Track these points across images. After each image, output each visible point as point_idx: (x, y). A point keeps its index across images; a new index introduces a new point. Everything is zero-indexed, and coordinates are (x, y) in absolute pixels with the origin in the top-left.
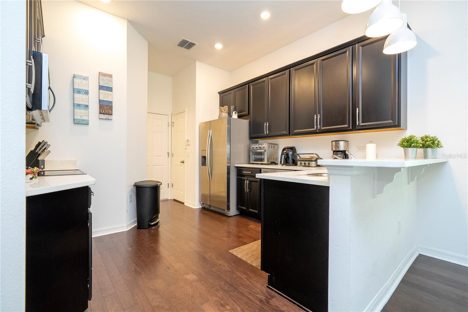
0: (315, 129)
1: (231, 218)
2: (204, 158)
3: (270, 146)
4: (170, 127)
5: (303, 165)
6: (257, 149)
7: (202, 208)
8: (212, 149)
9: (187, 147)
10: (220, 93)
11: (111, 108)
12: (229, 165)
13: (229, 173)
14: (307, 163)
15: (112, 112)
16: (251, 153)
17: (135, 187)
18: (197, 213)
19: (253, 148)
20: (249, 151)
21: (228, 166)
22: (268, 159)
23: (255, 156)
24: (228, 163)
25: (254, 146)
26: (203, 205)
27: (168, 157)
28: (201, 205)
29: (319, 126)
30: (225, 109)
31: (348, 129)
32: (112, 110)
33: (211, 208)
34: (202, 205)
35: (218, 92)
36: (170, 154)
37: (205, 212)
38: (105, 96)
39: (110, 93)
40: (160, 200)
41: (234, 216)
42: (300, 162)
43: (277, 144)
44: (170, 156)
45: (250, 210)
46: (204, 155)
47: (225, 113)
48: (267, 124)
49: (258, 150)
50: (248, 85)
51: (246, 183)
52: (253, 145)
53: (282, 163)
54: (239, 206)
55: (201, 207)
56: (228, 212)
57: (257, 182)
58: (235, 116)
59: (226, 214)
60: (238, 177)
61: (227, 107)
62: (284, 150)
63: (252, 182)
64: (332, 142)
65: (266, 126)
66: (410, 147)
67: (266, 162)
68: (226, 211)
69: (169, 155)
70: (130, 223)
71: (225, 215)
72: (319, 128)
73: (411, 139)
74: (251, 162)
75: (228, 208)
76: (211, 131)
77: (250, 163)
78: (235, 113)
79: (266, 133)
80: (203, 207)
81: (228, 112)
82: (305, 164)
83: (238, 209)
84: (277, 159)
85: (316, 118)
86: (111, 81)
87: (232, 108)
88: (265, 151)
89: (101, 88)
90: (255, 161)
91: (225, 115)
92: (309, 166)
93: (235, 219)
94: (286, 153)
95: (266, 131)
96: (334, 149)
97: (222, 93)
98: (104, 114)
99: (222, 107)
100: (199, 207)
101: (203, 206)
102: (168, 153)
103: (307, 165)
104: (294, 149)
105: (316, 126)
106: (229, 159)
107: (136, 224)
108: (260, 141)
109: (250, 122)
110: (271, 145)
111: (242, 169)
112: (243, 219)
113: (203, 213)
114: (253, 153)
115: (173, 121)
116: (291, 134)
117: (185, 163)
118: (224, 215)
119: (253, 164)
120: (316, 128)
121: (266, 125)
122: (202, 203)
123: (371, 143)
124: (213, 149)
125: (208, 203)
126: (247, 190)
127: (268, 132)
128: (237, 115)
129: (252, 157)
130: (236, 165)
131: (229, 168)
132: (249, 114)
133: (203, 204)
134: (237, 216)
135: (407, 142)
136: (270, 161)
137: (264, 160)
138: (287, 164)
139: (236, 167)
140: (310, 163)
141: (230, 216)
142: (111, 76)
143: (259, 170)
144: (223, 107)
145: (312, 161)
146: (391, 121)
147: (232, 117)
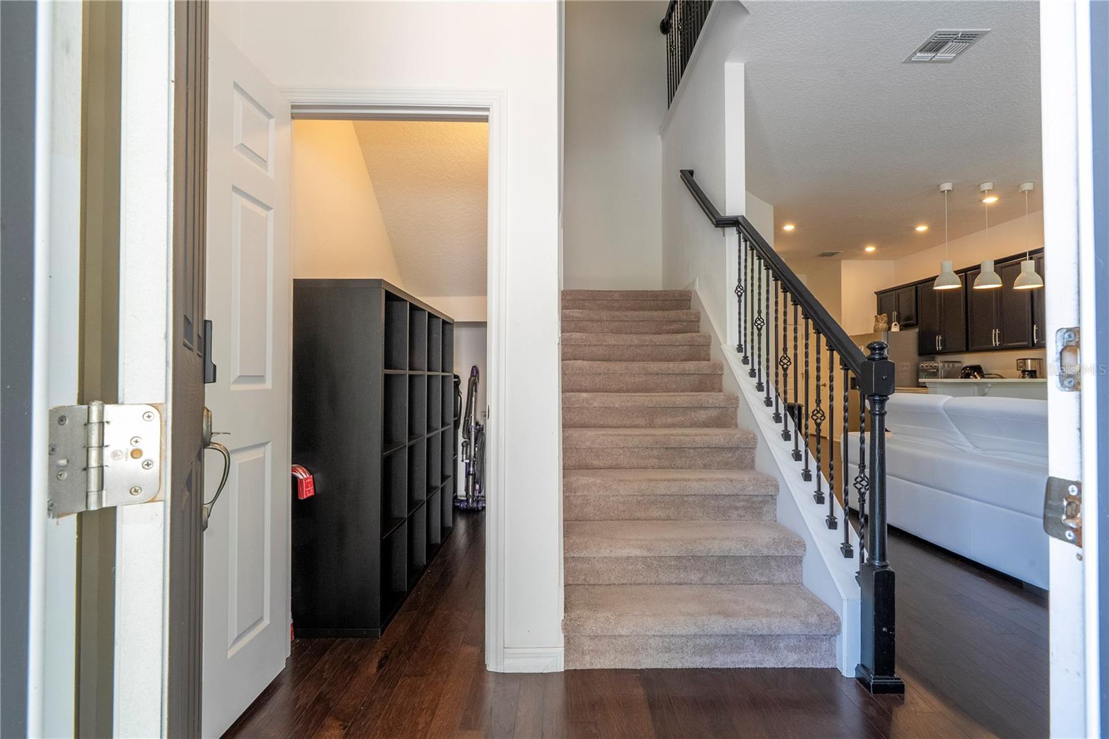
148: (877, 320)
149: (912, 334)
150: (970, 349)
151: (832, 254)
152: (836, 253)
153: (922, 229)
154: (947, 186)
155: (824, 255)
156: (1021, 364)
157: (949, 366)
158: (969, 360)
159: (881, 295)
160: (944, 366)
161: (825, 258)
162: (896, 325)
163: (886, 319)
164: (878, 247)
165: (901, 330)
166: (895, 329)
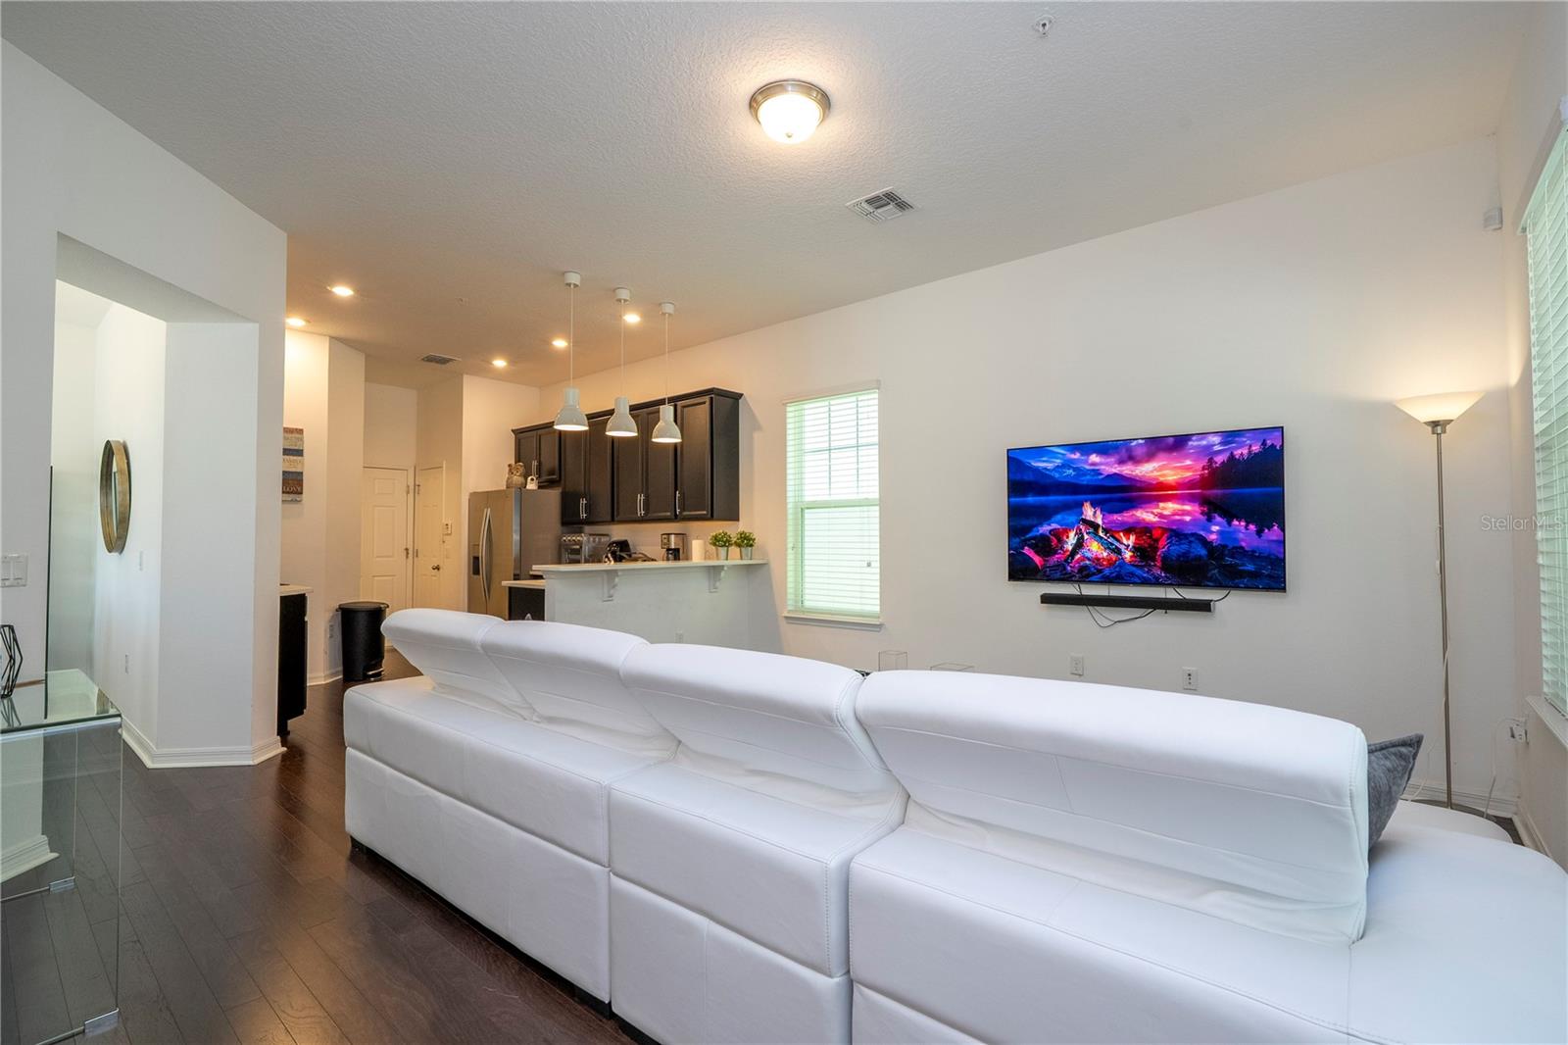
2: (476, 559)
4: (411, 495)
9: (447, 538)
11: (300, 483)
15: (302, 489)
17: (340, 612)
27: (407, 557)
32: (301, 486)
36: (410, 552)
38: (293, 465)
39: (300, 458)
40: (386, 648)
44: (410, 555)
69: (408, 553)
70: (328, 672)
86: (302, 440)
89: (286, 452)
98: (288, 493)
102: (407, 549)
107: (341, 677)
115: (417, 483)
117: (441, 570)
142: (300, 431)
148: (511, 472)
149: (554, 495)
150: (616, 519)
151: (444, 361)
152: (451, 360)
153: (560, 344)
154: (574, 278)
155: (430, 359)
156: (665, 541)
157: (594, 541)
158: (618, 532)
159: (520, 434)
160: (589, 541)
161: (433, 364)
162: (532, 480)
163: (522, 470)
164: (511, 362)
165: (539, 487)
166: (532, 486)
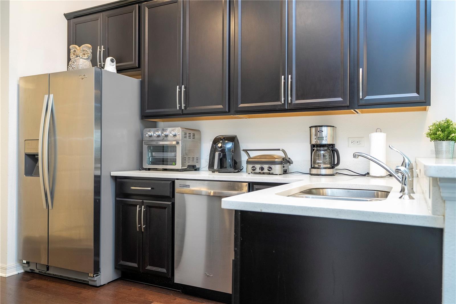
0: (283, 102)
1: (102, 291)
3: (188, 134)
5: (258, 170)
6: (159, 139)
7: (26, 273)
8: (53, 139)
10: (69, 17)
12: (98, 173)
13: (97, 191)
14: (266, 167)
16: (145, 147)
18: (12, 287)
19: (151, 136)
20: (141, 143)
21: (96, 177)
22: (184, 159)
23: (153, 153)
24: (96, 168)
25: (151, 133)
26: (29, 266)
28: (23, 267)
29: (290, 98)
30: (83, 50)
31: (343, 105)
33: (51, 272)
34: (26, 265)
35: (65, 15)
37: (34, 282)
41: (108, 283)
42: (252, 166)
43: (198, 131)
45: (149, 268)
46: (31, 151)
47: (85, 61)
48: (183, 89)
49: (160, 141)
50: (137, 5)
51: (140, 211)
52: (149, 131)
53: (216, 167)
54: (122, 263)
55: (22, 271)
56: (95, 278)
57: (165, 208)
58: (110, 66)
59: (91, 283)
60: (117, 199)
61: (89, 48)
62: (216, 141)
63: (152, 209)
64: (310, 127)
65: (180, 92)
66: (447, 139)
67: (179, 165)
68: (92, 275)
71: (88, 284)
72: (290, 102)
73: (448, 127)
74: (144, 167)
75: (97, 269)
76: (51, 96)
77: (141, 168)
78: (112, 61)
79: (181, 107)
80: (29, 271)
81: (91, 58)
82: (262, 169)
83: (117, 267)
84: (198, 160)
85: (284, 83)
87: (100, 52)
88: (178, 143)
90: (153, 163)
91: (85, 64)
92: (269, 174)
93: (110, 291)
94: (221, 147)
95: (180, 103)
96: (314, 142)
97: (75, 18)
99: (77, 46)
100: (16, 273)
101: (28, 269)
103: (266, 171)
104: (236, 140)
105: (284, 97)
106: (99, 160)
108: (161, 123)
109: (142, 84)
110: (188, 132)
111: (124, 182)
112: (133, 288)
113: (30, 287)
114: (149, 147)
116: (232, 110)
118: (85, 285)
119: (149, 169)
120: (284, 100)
121: (180, 90)
122: (25, 262)
123: (379, 132)
124: (58, 137)
125: (44, 261)
126: (140, 224)
127: (183, 105)
128: (115, 66)
129: (147, 156)
130: (114, 174)
131: (97, 180)
132: (139, 67)
133: (28, 263)
134: (115, 284)
135: (443, 131)
136: (187, 164)
137: (176, 162)
138: (223, 170)
139: (113, 177)
140: (273, 166)
141: (101, 286)
143: (170, 182)
144: (79, 47)
145: (274, 163)
146: (415, 95)
147: (103, 68)
